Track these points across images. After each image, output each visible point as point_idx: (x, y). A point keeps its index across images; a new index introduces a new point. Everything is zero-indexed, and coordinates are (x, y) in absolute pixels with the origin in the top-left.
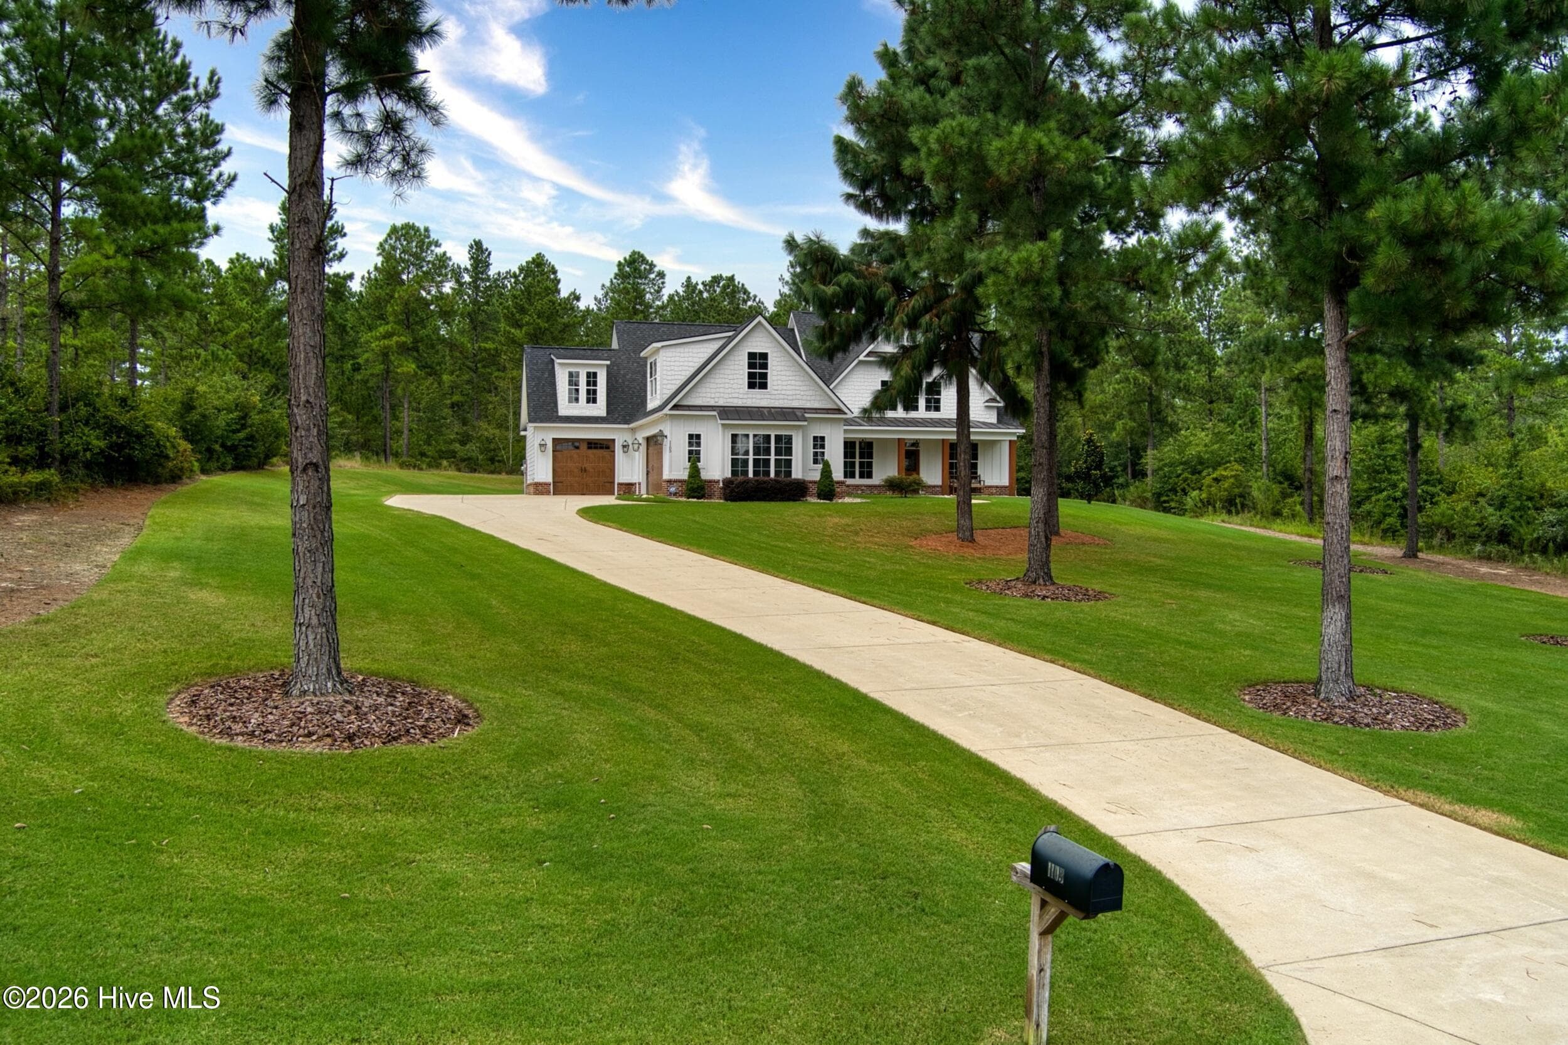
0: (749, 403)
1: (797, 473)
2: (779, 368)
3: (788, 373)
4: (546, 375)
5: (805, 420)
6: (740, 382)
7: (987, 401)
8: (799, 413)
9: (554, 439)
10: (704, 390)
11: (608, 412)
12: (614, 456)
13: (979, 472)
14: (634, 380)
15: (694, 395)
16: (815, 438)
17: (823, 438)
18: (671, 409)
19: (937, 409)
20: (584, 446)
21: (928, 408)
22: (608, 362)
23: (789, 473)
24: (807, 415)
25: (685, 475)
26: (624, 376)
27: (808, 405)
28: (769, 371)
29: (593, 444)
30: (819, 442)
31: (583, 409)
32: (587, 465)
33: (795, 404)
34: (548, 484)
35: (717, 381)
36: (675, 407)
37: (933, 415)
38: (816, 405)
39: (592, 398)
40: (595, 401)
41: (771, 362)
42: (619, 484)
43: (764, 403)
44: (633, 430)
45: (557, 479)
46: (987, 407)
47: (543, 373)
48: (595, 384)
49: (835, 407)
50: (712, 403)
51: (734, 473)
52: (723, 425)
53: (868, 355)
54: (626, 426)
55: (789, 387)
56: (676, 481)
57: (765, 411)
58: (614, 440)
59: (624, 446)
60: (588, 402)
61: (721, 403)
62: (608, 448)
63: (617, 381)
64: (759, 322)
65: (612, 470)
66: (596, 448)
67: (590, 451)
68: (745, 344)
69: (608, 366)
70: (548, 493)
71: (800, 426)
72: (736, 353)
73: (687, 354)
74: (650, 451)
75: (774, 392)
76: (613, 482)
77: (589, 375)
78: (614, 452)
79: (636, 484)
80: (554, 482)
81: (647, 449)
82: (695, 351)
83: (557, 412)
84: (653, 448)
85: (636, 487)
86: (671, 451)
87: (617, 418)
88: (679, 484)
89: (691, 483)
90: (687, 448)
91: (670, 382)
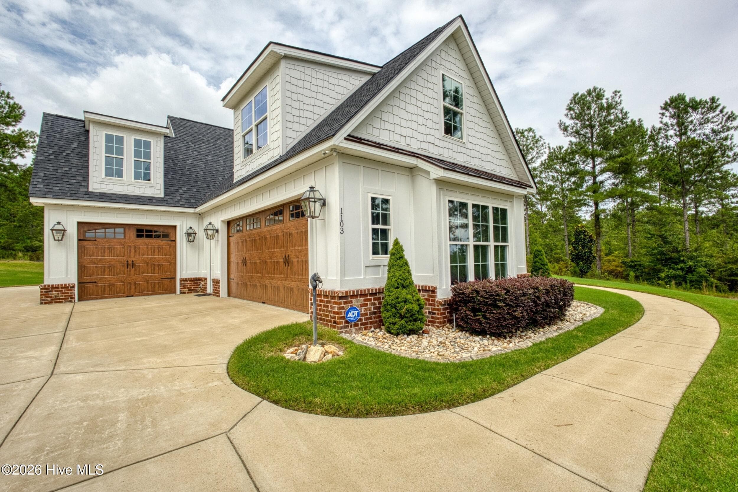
0: (446, 155)
2: (472, 112)
3: (481, 123)
6: (435, 118)
9: (79, 223)
11: (166, 194)
12: (175, 247)
14: (196, 166)
15: (377, 123)
20: (133, 234)
25: (372, 280)
26: (184, 160)
28: (463, 111)
29: (144, 232)
31: (128, 185)
32: (137, 258)
34: (68, 288)
35: (411, 109)
39: (143, 173)
40: (146, 178)
42: (182, 280)
43: (460, 160)
44: (201, 216)
45: (86, 278)
47: (69, 142)
48: (148, 155)
54: (191, 210)
58: (175, 227)
59: (189, 235)
60: (137, 176)
62: (166, 236)
63: (176, 165)
65: (173, 263)
66: (148, 236)
67: (141, 240)
68: (438, 59)
69: (165, 136)
70: (70, 299)
73: (320, 83)
74: (232, 239)
75: (470, 146)
76: (174, 278)
77: (137, 143)
78: (175, 241)
79: (206, 279)
80: (79, 283)
81: (229, 237)
82: (332, 80)
83: (87, 187)
84: (239, 234)
85: (206, 284)
86: (342, 232)
87: (179, 201)
88: (361, 300)
89: (406, 301)
90: (371, 226)
91: (296, 119)
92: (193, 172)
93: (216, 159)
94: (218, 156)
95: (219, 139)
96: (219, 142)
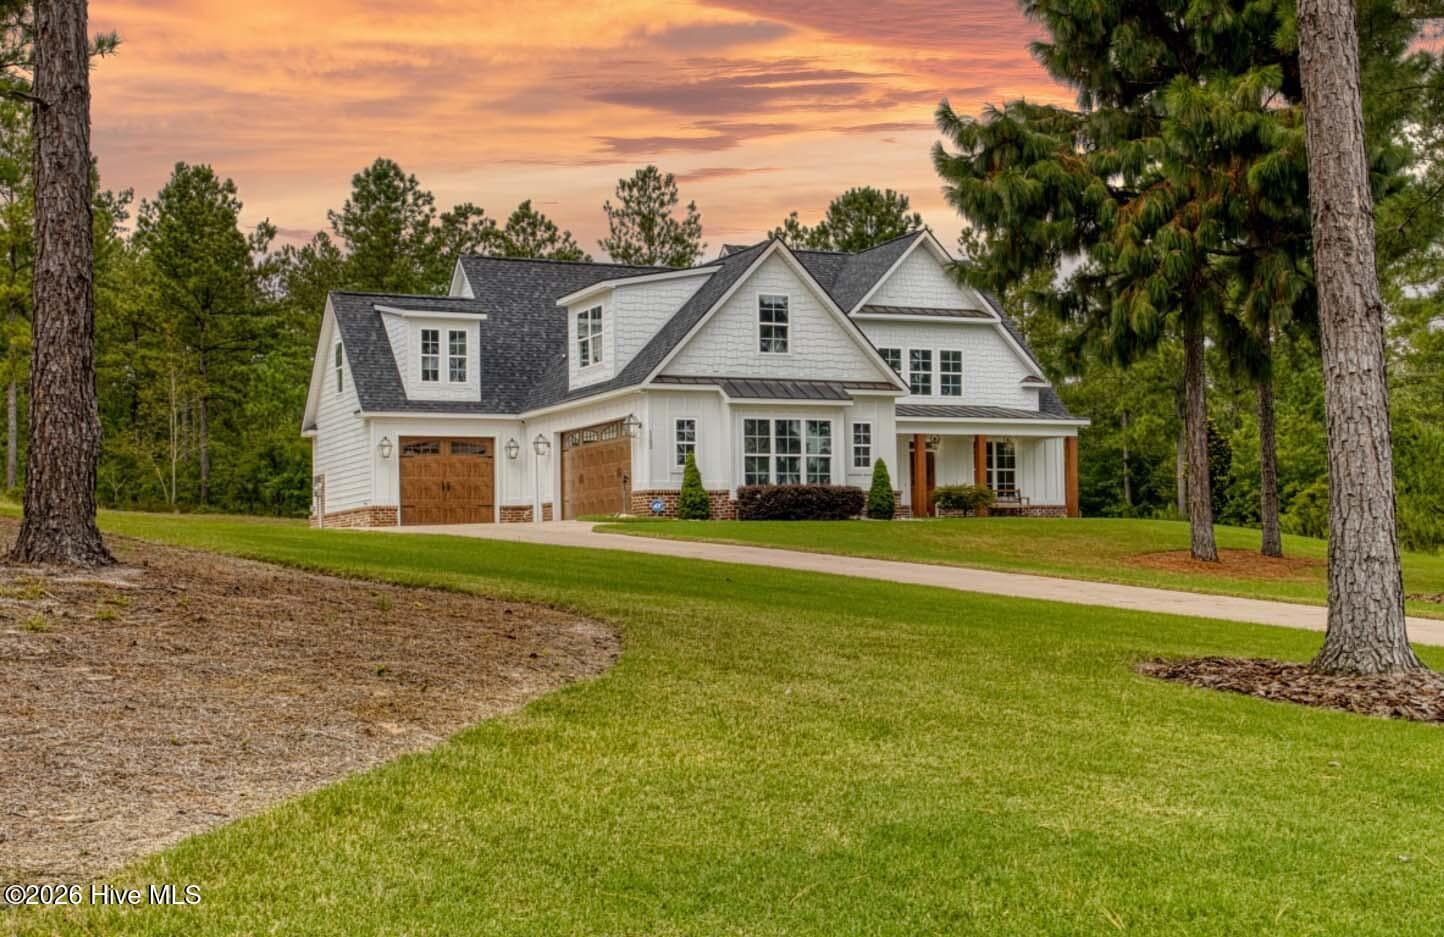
0: (763, 372)
1: (838, 478)
2: (803, 321)
3: (818, 328)
4: (374, 337)
5: (850, 398)
6: (749, 340)
7: (1026, 380)
8: (836, 388)
9: (402, 439)
10: (697, 353)
11: (484, 396)
12: (492, 465)
13: (1018, 485)
14: (510, 347)
15: (683, 360)
16: (857, 427)
17: (867, 428)
18: (653, 382)
19: (957, 392)
20: (445, 449)
21: (945, 391)
22: (484, 317)
23: (826, 478)
24: (851, 392)
25: (676, 484)
27: (845, 377)
28: (789, 324)
29: (458, 444)
30: (862, 432)
31: (444, 389)
32: (452, 479)
33: (828, 375)
34: (393, 510)
35: (719, 339)
36: (660, 378)
37: (951, 400)
38: (857, 377)
39: (458, 373)
40: (462, 378)
41: (793, 312)
42: (504, 509)
43: (782, 374)
44: (524, 423)
45: (407, 501)
46: (1025, 388)
47: (368, 334)
48: (463, 350)
49: (884, 381)
50: (709, 373)
51: (750, 479)
52: (732, 405)
53: (862, 310)
54: (512, 417)
55: (818, 350)
56: (660, 494)
57: (789, 384)
58: (492, 440)
59: (509, 449)
60: (452, 378)
61: (723, 372)
62: (483, 451)
64: (776, 252)
65: (491, 487)
66: (463, 452)
67: (456, 456)
68: (755, 282)
69: (482, 323)
70: (393, 523)
71: (841, 408)
72: (742, 297)
73: (652, 300)
74: (566, 454)
75: (797, 357)
76: (491, 506)
77: (453, 336)
78: (492, 457)
79: (531, 507)
80: (402, 507)
81: (562, 451)
82: (664, 294)
83: (404, 394)
84: (575, 449)
85: (531, 513)
86: (651, 447)
87: (498, 404)
88: (666, 498)
89: (691, 495)
90: (676, 442)
91: (628, 342)
92: (507, 359)
93: (535, 328)
94: (537, 323)
95: (535, 288)
96: (537, 294)
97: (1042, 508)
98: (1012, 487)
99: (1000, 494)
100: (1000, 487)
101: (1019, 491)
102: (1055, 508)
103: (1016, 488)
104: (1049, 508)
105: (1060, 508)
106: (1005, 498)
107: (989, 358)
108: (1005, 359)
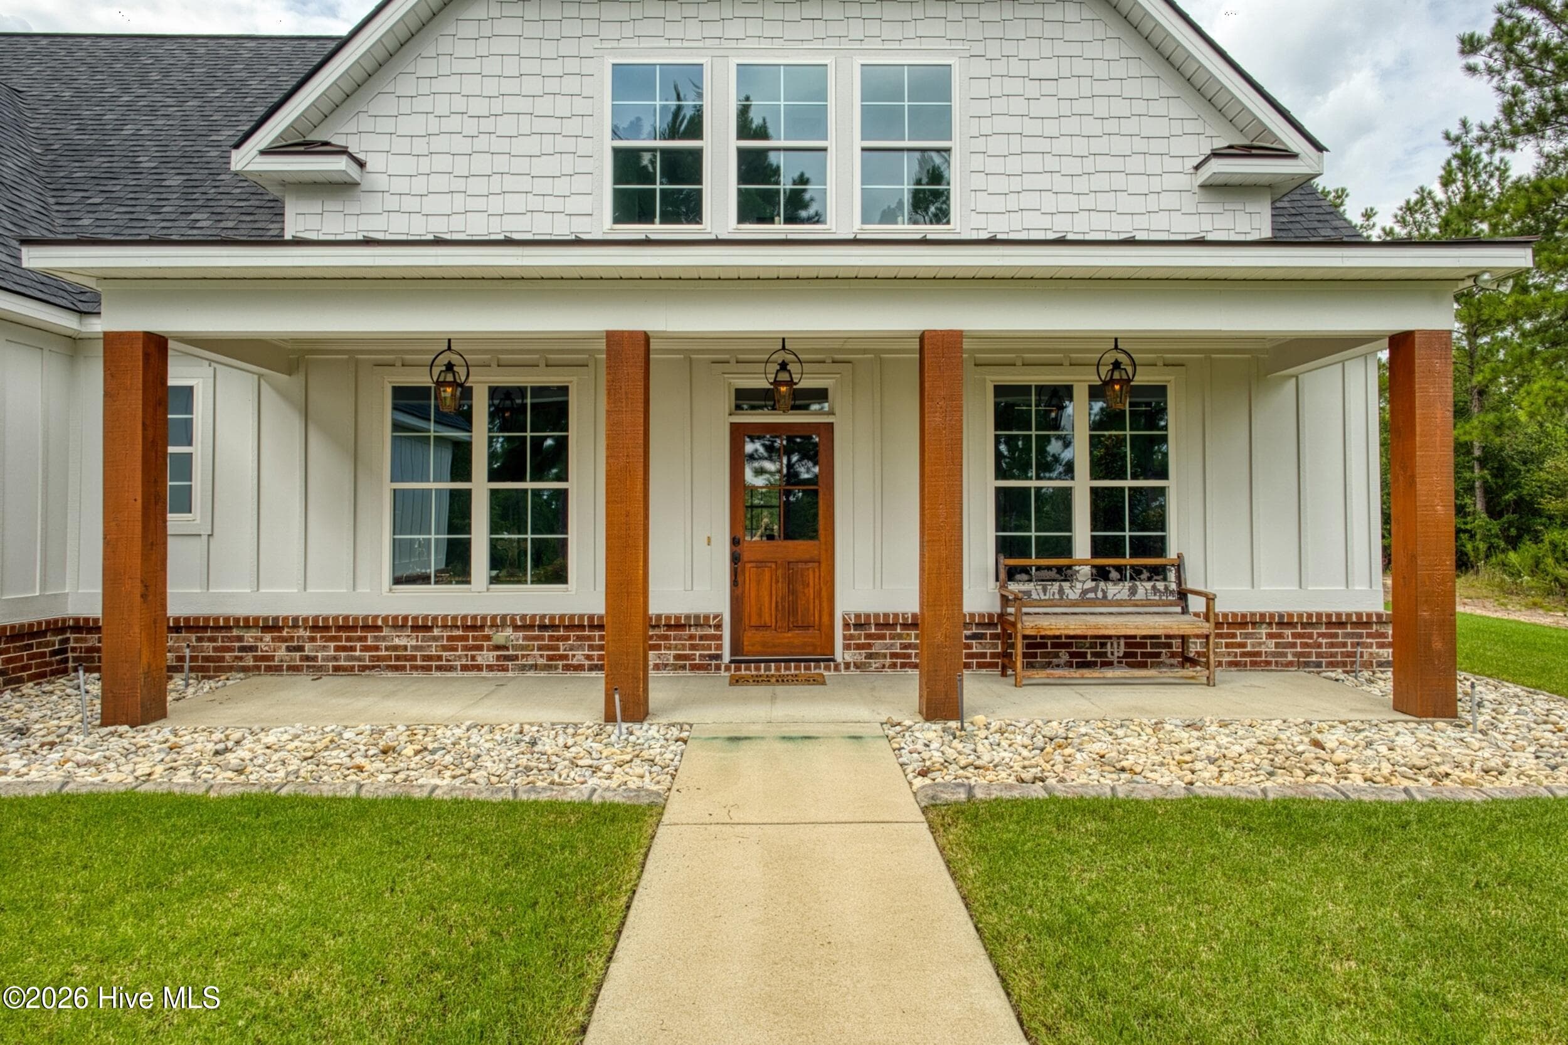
7: (1216, 156)
13: (1178, 543)
46: (1213, 187)
97: (1284, 622)
98: (1158, 547)
99: (1101, 574)
100: (1099, 547)
101: (1179, 567)
102: (1337, 622)
103: (1172, 553)
104: (1310, 622)
105: (1362, 622)
106: (1116, 590)
107: (1067, 88)
108: (1132, 88)
